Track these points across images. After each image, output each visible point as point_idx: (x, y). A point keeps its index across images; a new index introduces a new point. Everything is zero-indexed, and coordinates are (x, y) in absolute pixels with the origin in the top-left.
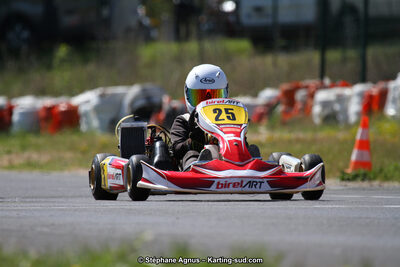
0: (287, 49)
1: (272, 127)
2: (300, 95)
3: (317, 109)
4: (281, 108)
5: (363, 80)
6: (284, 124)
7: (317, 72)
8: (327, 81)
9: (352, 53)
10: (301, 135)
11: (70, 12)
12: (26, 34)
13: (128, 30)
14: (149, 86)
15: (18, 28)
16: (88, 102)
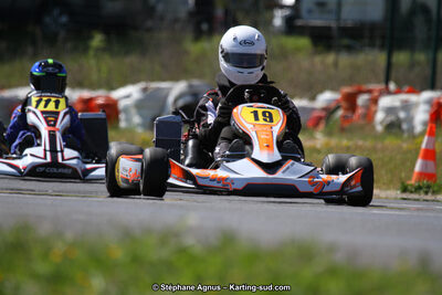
0: (349, 49)
1: (329, 134)
2: (362, 100)
3: (380, 116)
4: (340, 113)
5: (433, 87)
6: (343, 130)
7: (382, 76)
8: (392, 86)
9: (421, 57)
10: (360, 143)
12: (64, 19)
13: (176, 20)
14: (196, 82)
15: (56, 12)
16: (128, 97)
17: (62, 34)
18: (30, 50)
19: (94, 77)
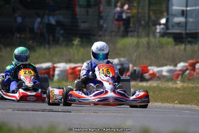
1: (183, 81)
2: (198, 66)
4: (188, 72)
10: (198, 85)
11: (84, 22)
12: (62, 32)
14: (122, 59)
15: (58, 29)
17: (61, 39)
18: (47, 46)
19: (76, 58)
